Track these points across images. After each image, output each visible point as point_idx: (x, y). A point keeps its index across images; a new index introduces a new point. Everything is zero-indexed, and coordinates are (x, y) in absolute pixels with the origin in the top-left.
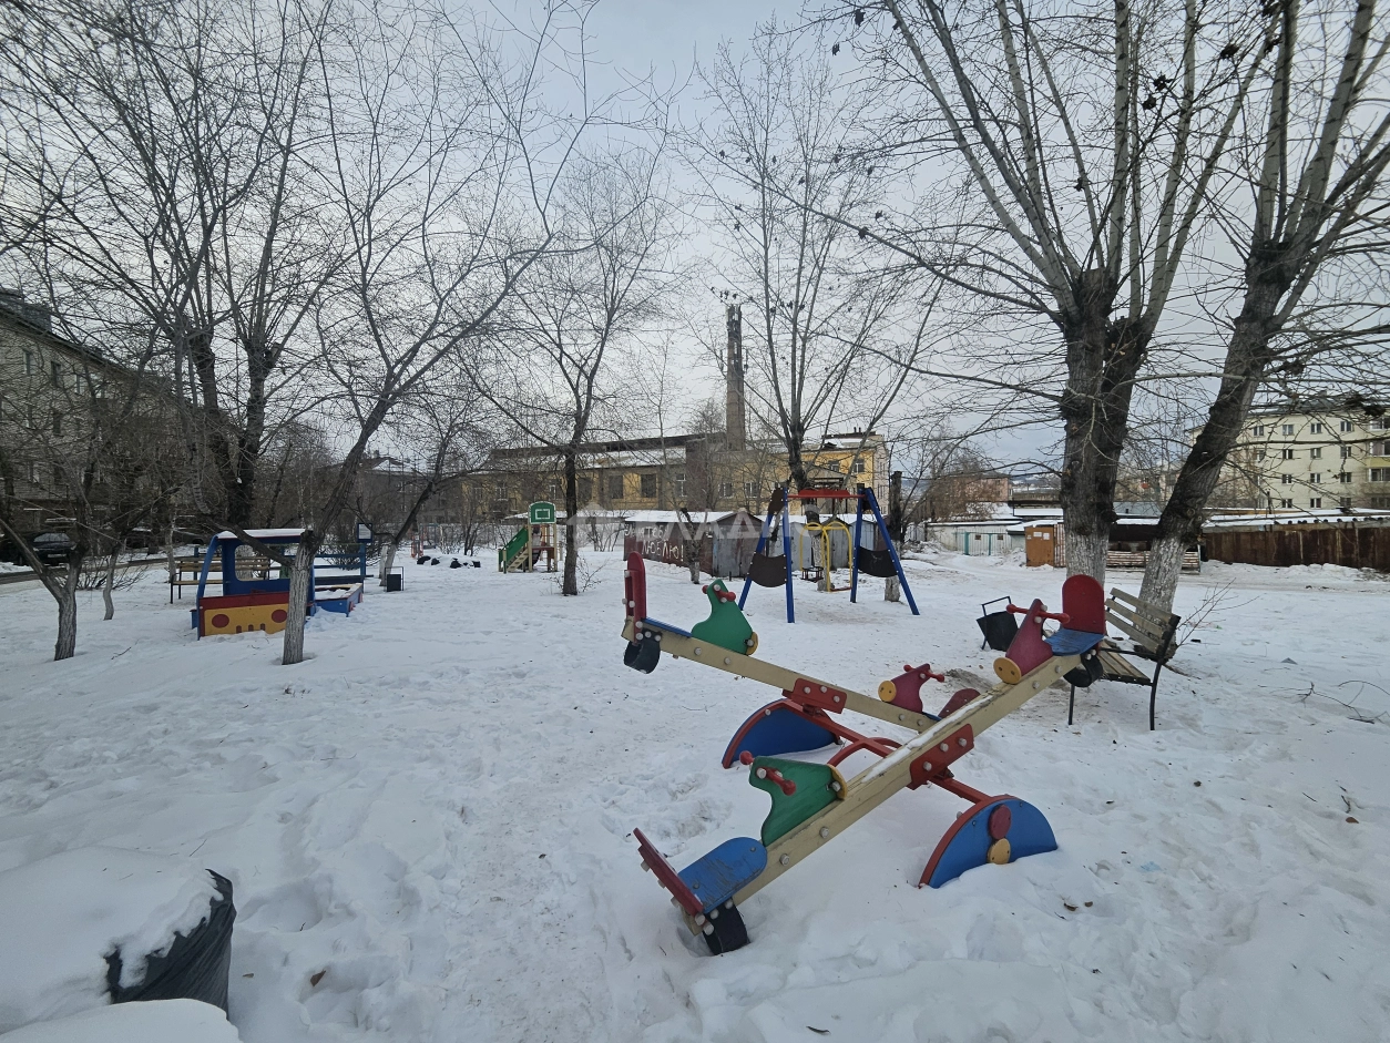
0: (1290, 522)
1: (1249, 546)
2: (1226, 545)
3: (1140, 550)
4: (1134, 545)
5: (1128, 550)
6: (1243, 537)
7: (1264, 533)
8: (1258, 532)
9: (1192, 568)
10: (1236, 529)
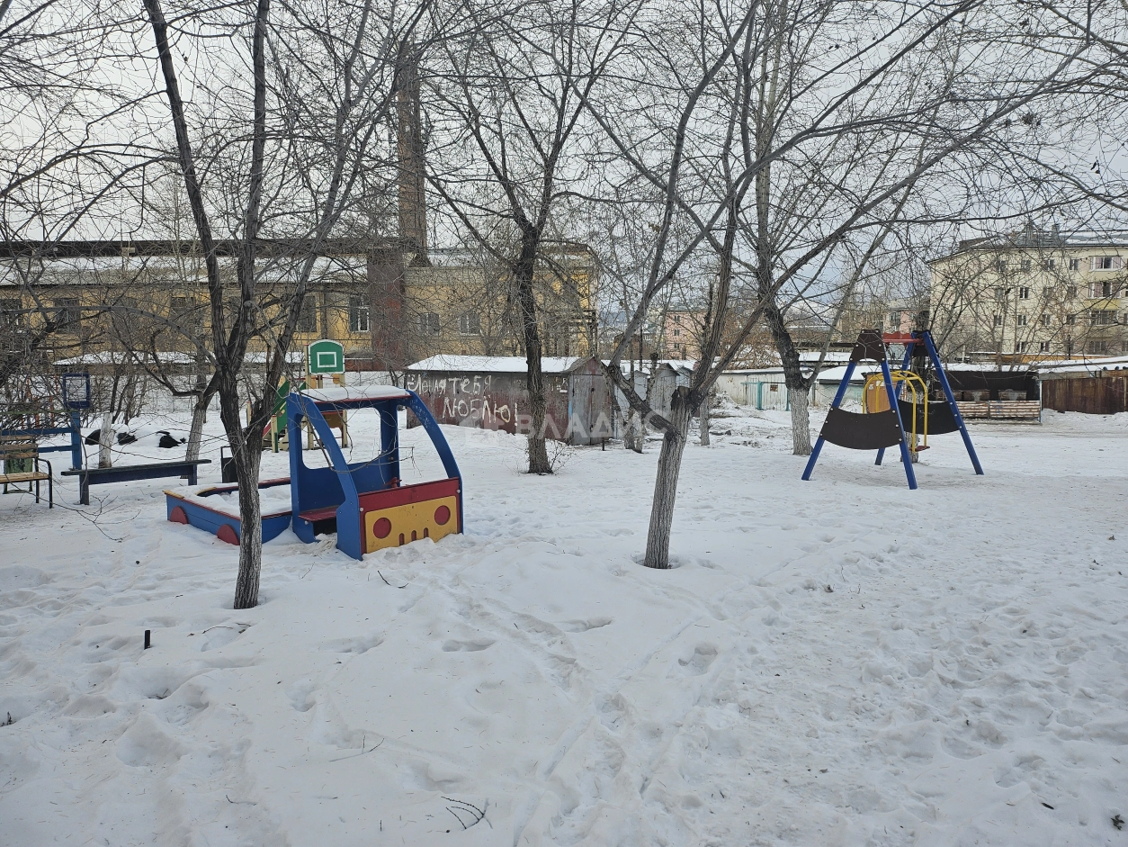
0: (1117, 368)
1: (1080, 394)
2: (1060, 392)
3: (983, 399)
4: (978, 394)
5: (972, 399)
6: (1075, 384)
7: (1094, 380)
8: (1088, 379)
9: (1033, 418)
10: (1069, 376)
